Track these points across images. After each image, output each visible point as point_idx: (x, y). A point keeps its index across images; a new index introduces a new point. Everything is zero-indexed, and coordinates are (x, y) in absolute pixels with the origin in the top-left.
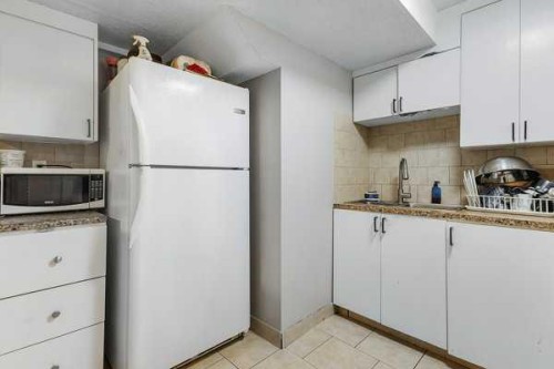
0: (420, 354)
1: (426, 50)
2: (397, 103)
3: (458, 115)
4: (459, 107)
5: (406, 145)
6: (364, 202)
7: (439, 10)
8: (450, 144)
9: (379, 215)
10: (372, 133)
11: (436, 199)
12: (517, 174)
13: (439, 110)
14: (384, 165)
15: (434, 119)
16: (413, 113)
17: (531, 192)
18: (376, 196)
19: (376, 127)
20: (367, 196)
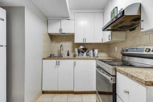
0: (67, 94)
1: (67, 18)
2: (61, 30)
3: (74, 35)
4: (74, 33)
5: (61, 41)
6: (51, 57)
7: (70, 10)
8: (71, 42)
9: (57, 60)
10: (52, 37)
11: (68, 55)
12: (83, 49)
13: (70, 33)
14: (56, 46)
15: (68, 36)
16: (65, 33)
17: (86, 53)
18: (54, 55)
19: (53, 35)
20: (51, 55)
